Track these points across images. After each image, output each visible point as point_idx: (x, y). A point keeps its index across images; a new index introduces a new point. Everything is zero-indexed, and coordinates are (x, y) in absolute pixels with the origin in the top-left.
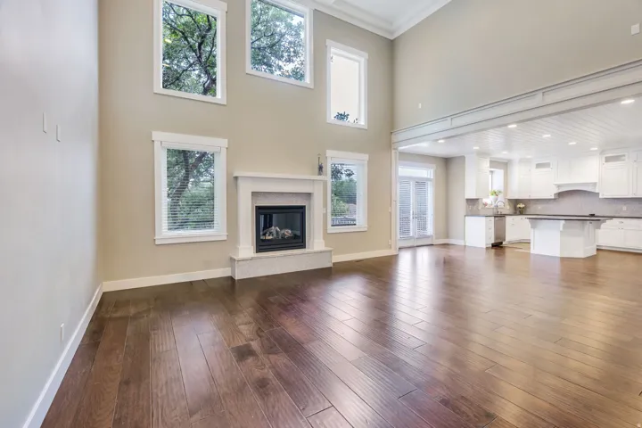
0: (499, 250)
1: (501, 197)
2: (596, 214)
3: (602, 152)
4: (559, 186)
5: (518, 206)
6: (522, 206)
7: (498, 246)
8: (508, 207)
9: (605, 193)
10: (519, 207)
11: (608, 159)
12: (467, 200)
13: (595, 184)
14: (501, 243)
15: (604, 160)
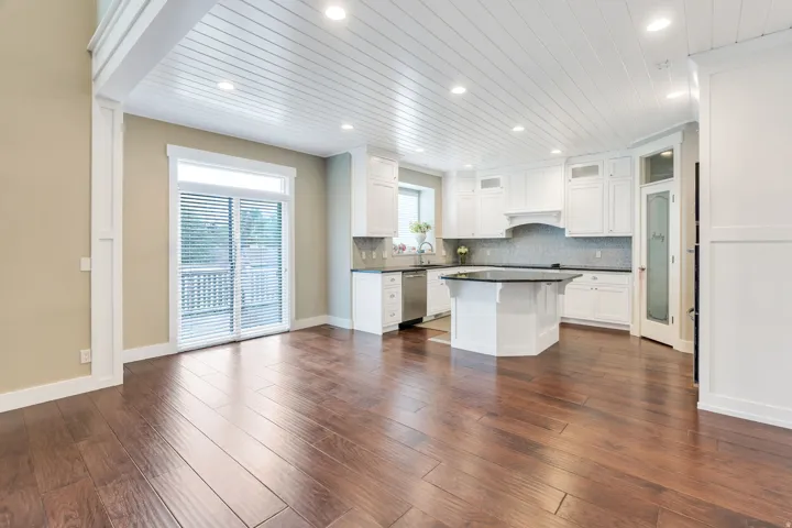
0: (412, 336)
1: (430, 236)
2: (563, 263)
3: (568, 161)
4: (512, 217)
5: (459, 250)
6: (463, 250)
7: (411, 327)
8: (444, 253)
9: (574, 229)
10: (462, 252)
11: (576, 174)
12: (356, 239)
13: (558, 214)
14: (420, 320)
15: (570, 174)
